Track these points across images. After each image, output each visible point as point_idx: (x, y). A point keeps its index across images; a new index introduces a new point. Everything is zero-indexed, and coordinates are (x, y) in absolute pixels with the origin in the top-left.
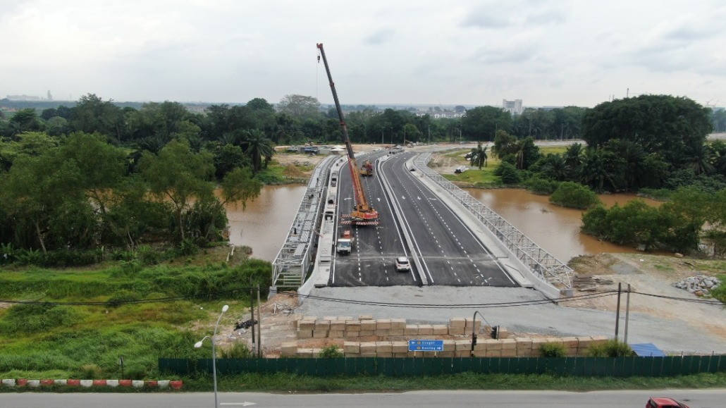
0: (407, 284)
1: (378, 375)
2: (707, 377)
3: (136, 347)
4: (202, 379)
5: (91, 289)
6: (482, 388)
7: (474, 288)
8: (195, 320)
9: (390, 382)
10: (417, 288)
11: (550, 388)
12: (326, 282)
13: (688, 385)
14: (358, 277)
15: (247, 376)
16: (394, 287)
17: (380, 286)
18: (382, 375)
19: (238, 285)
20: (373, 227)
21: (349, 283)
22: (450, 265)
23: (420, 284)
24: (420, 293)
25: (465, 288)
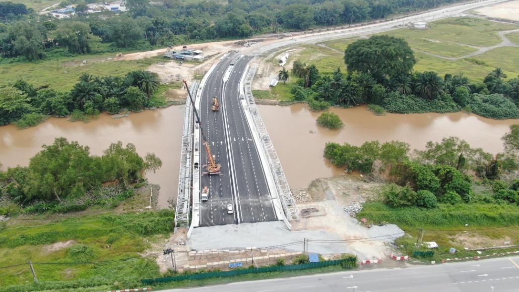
0: (232, 223)
1: (219, 277)
2: (331, 268)
3: (129, 270)
4: (158, 286)
5: (97, 233)
6: (254, 280)
7: (259, 223)
8: (146, 249)
9: (223, 280)
10: (235, 225)
11: (277, 278)
12: (197, 225)
13: (323, 272)
14: (211, 219)
15: (173, 282)
16: (226, 225)
17: (220, 225)
18: (220, 277)
19: (160, 227)
20: (218, 175)
21: (208, 224)
22: (251, 206)
23: (237, 223)
24: (236, 229)
25: (255, 223)
